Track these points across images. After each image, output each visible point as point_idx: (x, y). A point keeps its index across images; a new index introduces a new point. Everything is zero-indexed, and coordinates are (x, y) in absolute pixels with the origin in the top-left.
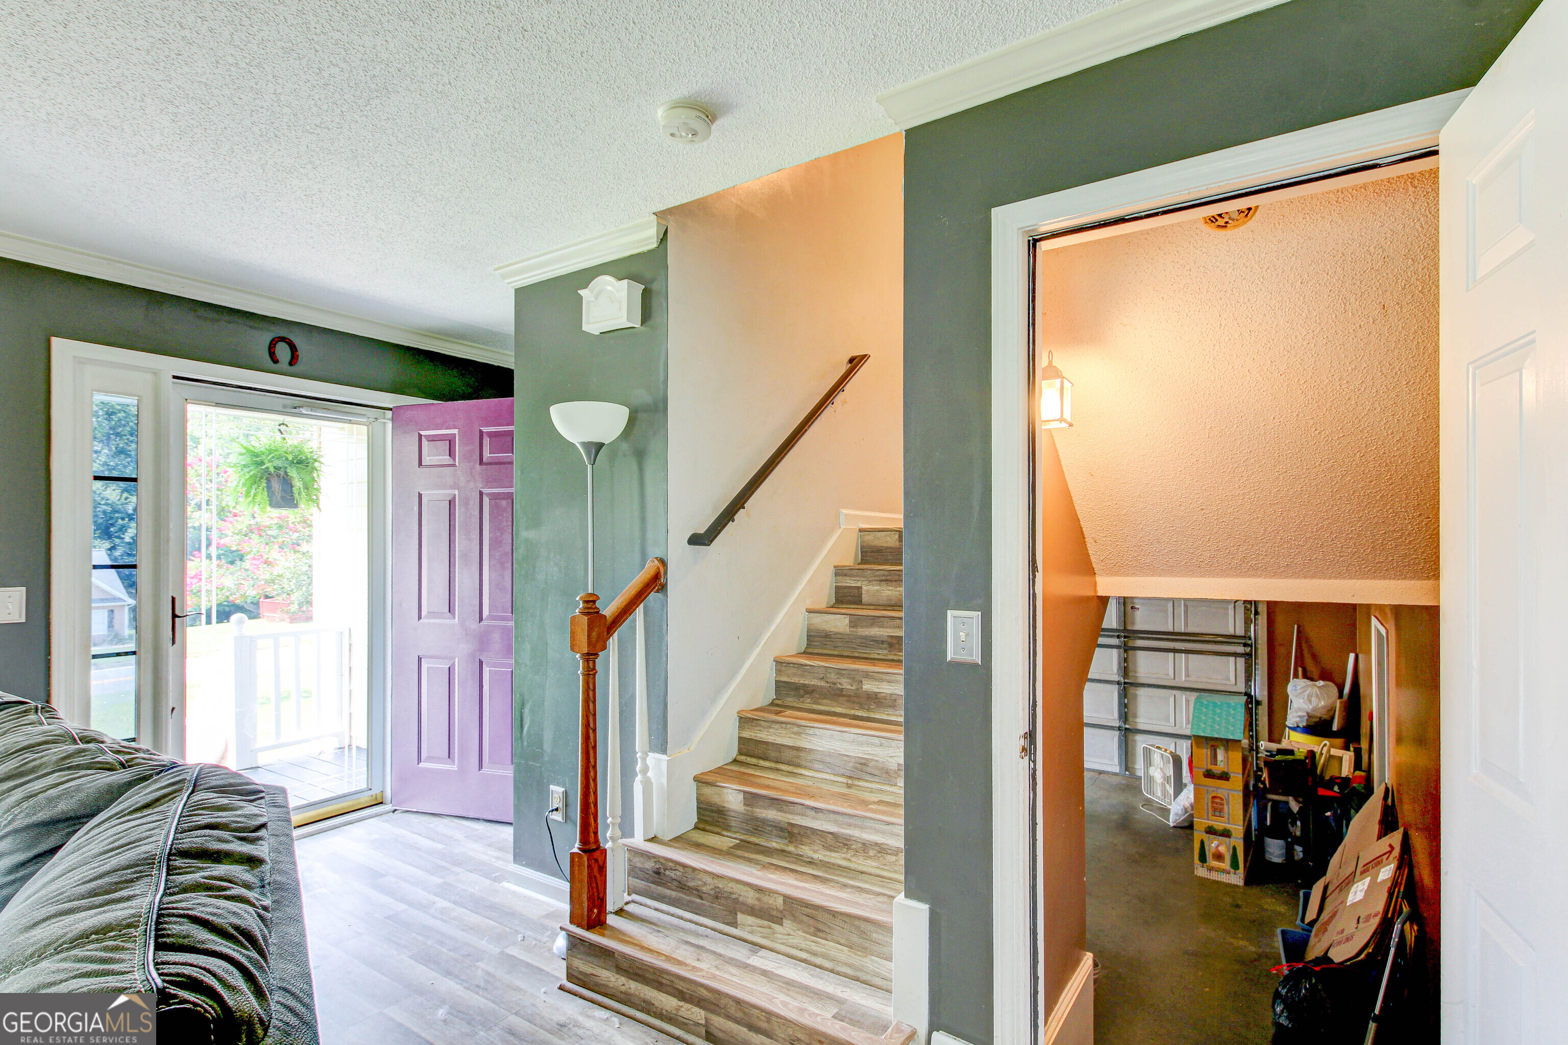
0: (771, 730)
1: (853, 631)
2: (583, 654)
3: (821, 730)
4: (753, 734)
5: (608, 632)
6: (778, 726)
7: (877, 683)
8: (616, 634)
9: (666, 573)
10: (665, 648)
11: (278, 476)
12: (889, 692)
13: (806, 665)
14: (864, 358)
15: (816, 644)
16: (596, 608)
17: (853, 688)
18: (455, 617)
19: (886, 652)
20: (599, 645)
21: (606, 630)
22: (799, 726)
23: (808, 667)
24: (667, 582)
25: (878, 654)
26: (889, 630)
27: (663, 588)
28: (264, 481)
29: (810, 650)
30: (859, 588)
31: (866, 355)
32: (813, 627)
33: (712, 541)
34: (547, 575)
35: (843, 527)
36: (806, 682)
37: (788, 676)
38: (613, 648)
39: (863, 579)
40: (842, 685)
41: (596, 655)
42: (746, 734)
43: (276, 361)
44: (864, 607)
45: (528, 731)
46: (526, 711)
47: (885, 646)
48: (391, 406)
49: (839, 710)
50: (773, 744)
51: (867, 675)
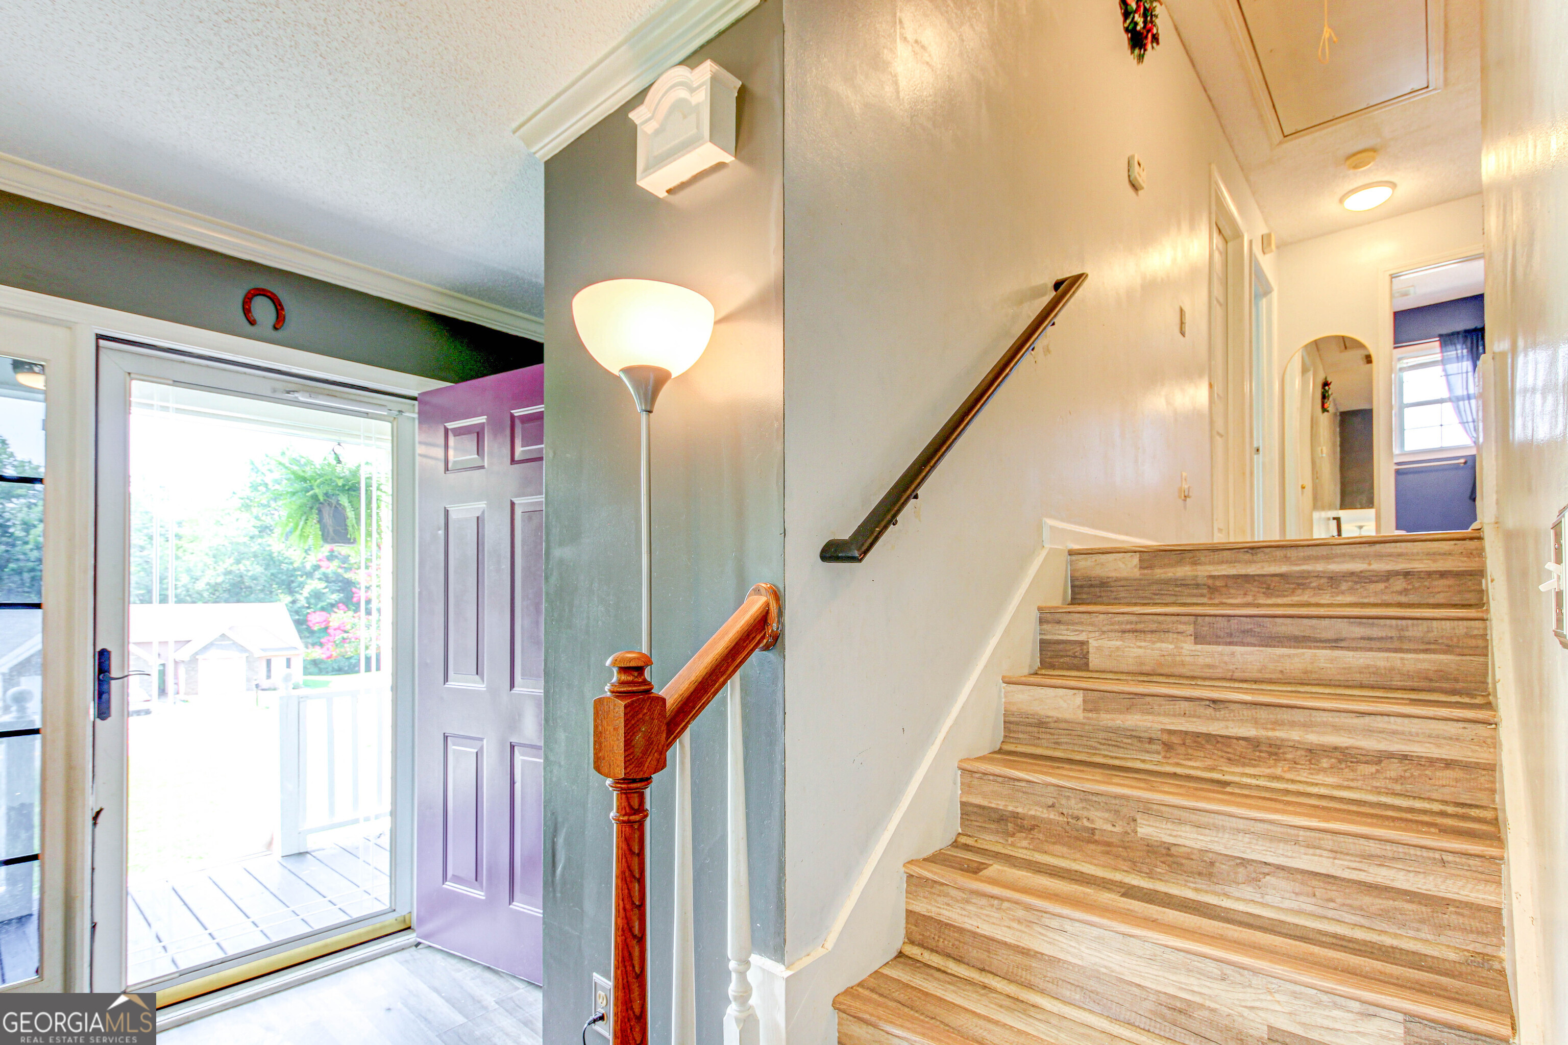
0: (969, 907)
1: (1088, 718)
2: (617, 781)
3: (1077, 924)
4: (934, 909)
5: (670, 732)
6: (983, 901)
7: (1170, 826)
8: (687, 735)
9: (781, 613)
10: (779, 757)
11: (330, 504)
12: (1198, 845)
13: (1019, 780)
14: (1077, 280)
15: (1021, 736)
16: (645, 682)
17: (1118, 829)
18: (483, 681)
19: (1159, 758)
20: (650, 761)
21: (664, 728)
22: (1028, 908)
23: (1023, 784)
24: (783, 630)
25: (1143, 761)
26: (1166, 720)
27: (775, 641)
28: (315, 511)
29: (1008, 747)
30: (1082, 643)
31: (1083, 274)
32: (1014, 708)
33: (866, 552)
34: (588, 618)
35: (1048, 546)
36: (1020, 810)
37: (984, 796)
38: (682, 763)
39: (1090, 628)
40: (1092, 822)
41: (647, 780)
42: (921, 907)
43: (252, 322)
44: (1095, 675)
45: (563, 875)
46: (560, 841)
47: (1154, 747)
48: (415, 393)
49: (1088, 869)
50: (975, 935)
51: (1147, 809)
